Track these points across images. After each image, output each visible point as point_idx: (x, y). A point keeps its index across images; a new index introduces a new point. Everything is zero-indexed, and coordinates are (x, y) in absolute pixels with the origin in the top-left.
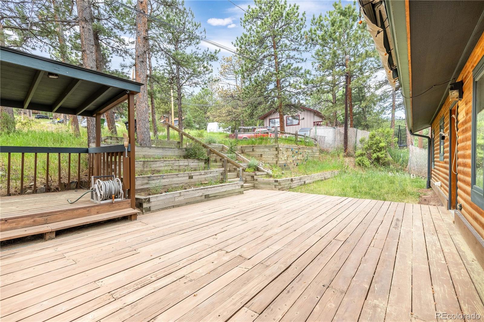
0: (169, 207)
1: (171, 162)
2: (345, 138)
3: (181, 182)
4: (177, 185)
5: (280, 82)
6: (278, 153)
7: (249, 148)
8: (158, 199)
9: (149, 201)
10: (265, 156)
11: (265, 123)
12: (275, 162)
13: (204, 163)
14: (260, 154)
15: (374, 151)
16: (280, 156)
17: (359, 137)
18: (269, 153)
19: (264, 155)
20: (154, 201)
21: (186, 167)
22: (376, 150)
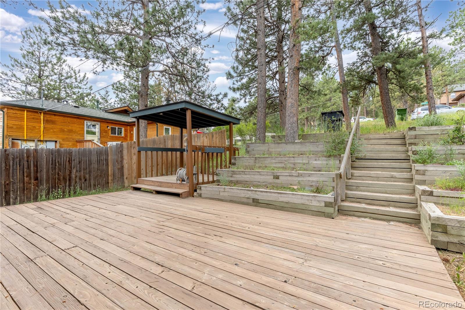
3: (264, 181)
4: (259, 184)
8: (207, 189)
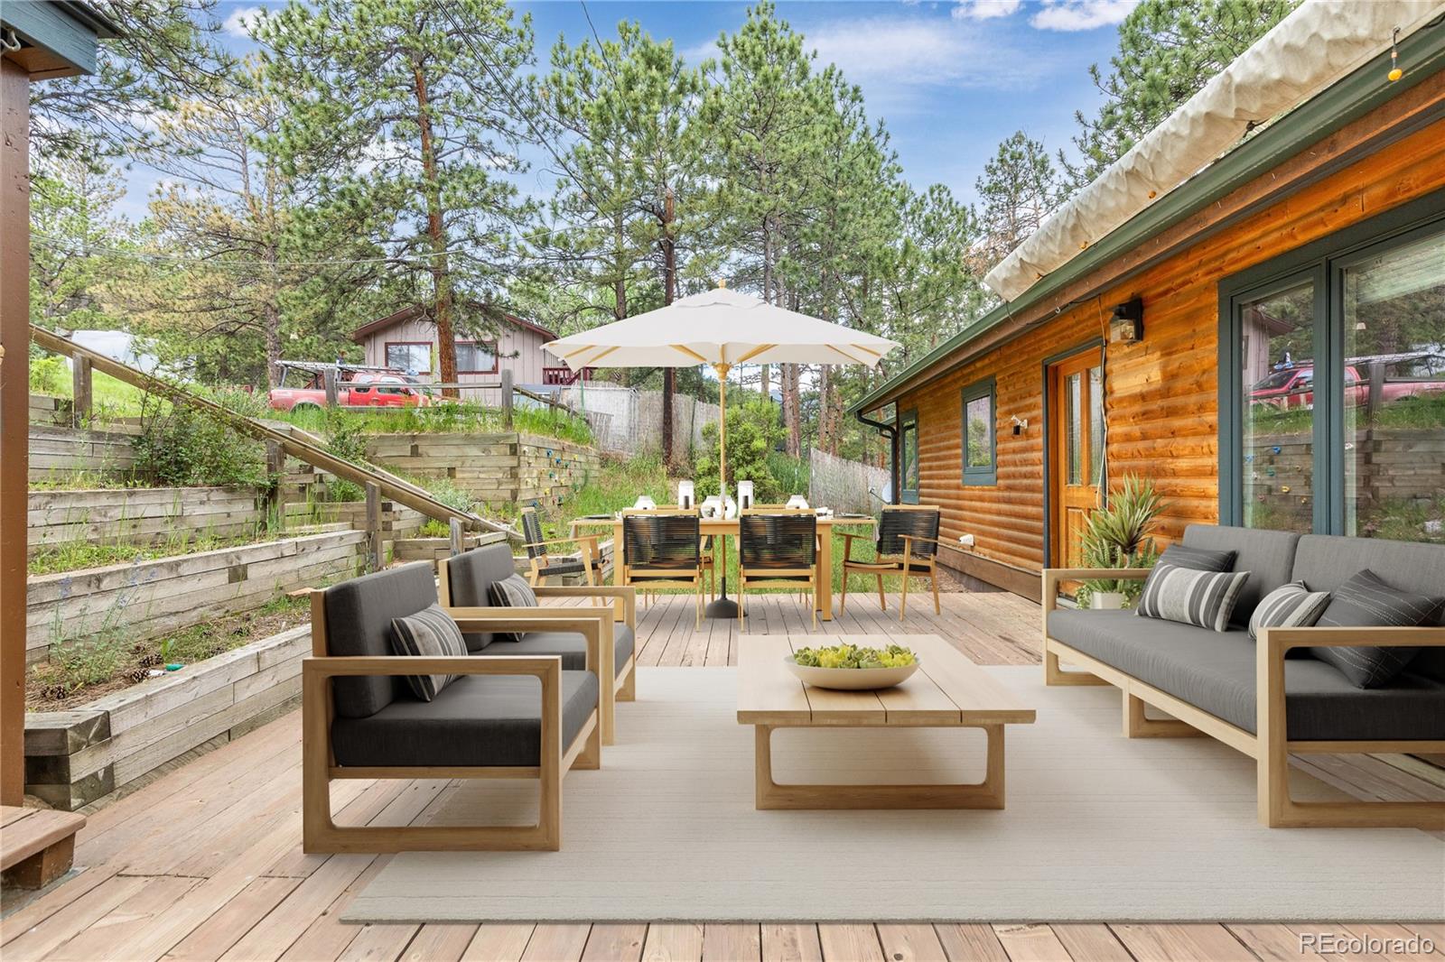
0: (211, 744)
1: (89, 504)
2: (665, 423)
3: (195, 603)
5: (441, 218)
6: (519, 465)
7: (396, 443)
9: (102, 731)
10: (465, 475)
11: (369, 355)
12: (508, 495)
13: (250, 506)
14: (447, 465)
15: (738, 460)
16: (523, 473)
17: (702, 424)
18: (485, 463)
19: (463, 472)
20: (134, 730)
21: (170, 528)
22: (744, 459)
